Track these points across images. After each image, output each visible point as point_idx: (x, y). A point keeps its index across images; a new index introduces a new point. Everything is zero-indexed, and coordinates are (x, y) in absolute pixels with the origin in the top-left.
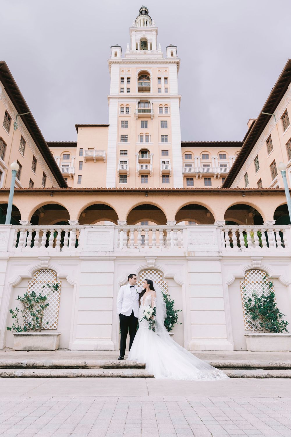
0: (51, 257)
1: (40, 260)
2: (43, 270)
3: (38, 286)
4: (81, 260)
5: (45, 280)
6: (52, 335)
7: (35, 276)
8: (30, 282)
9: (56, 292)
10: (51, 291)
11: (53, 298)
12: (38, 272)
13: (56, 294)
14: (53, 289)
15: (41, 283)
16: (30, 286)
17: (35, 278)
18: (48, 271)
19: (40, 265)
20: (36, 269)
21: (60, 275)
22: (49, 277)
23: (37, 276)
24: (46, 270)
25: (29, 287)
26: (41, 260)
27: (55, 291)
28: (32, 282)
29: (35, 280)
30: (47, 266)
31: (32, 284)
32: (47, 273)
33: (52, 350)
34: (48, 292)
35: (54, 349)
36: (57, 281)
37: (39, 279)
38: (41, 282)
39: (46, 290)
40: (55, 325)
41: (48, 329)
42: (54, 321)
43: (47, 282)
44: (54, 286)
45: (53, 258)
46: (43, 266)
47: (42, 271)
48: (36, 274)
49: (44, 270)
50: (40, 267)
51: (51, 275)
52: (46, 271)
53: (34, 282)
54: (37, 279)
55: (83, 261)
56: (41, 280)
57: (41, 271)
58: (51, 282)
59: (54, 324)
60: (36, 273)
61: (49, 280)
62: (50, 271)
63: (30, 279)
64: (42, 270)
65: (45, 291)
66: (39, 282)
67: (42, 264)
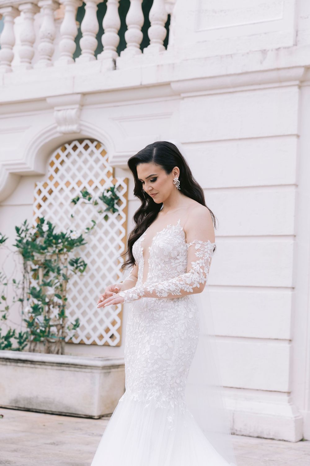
0: (84, 94)
1: (51, 107)
2: (72, 145)
3: (61, 198)
4: (178, 95)
5: (79, 177)
6: (86, 366)
7: (52, 164)
8: (40, 186)
9: (112, 217)
10: (97, 214)
11: (106, 240)
12: (59, 151)
13: (112, 225)
14: (104, 207)
15: (70, 187)
16: (39, 200)
17: (51, 170)
18: (86, 147)
19: (55, 128)
20: (47, 140)
21: (114, 157)
22: (91, 168)
23: (57, 163)
24: (81, 141)
25: (36, 203)
26: (56, 108)
27: (110, 214)
28: (45, 185)
29: (51, 178)
30: (74, 128)
31: (45, 193)
32: (86, 154)
33: (91, 417)
34: (89, 219)
35: (96, 414)
36: (114, 181)
37: (62, 177)
38: (68, 184)
39: (83, 211)
40: (113, 330)
41: (94, 344)
42: (111, 319)
43: (85, 184)
44: (103, 198)
45: (89, 99)
46: (64, 128)
47: (69, 148)
48: (53, 158)
49: (77, 143)
50: (58, 135)
51: (97, 161)
52: (81, 147)
53: (51, 185)
54: (57, 177)
55: (186, 100)
56: (68, 177)
57: (67, 146)
58: (97, 183)
59: (111, 327)
60: (55, 154)
61: (91, 176)
62: (92, 146)
63: (40, 176)
64: (69, 143)
65: (80, 216)
66: (62, 185)
67: (59, 123)
